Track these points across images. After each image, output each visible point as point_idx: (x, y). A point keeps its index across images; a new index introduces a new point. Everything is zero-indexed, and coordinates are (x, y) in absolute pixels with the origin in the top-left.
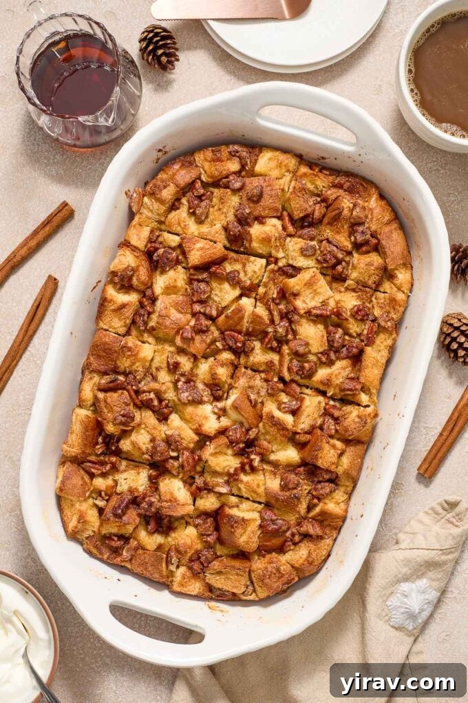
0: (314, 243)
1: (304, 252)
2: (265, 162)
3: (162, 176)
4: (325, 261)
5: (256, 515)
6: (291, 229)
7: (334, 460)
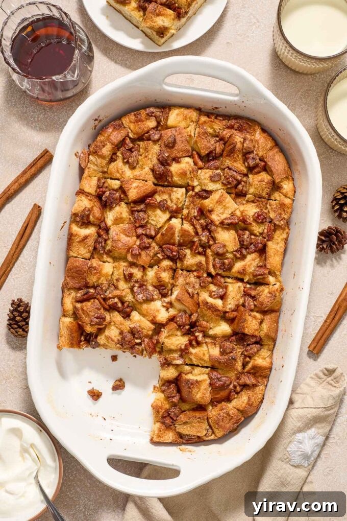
0: (219, 171)
1: (212, 179)
2: (174, 117)
3: (101, 138)
4: (229, 183)
5: (206, 377)
6: (200, 163)
7: (256, 327)
